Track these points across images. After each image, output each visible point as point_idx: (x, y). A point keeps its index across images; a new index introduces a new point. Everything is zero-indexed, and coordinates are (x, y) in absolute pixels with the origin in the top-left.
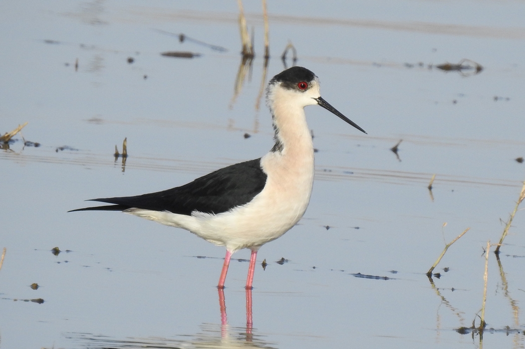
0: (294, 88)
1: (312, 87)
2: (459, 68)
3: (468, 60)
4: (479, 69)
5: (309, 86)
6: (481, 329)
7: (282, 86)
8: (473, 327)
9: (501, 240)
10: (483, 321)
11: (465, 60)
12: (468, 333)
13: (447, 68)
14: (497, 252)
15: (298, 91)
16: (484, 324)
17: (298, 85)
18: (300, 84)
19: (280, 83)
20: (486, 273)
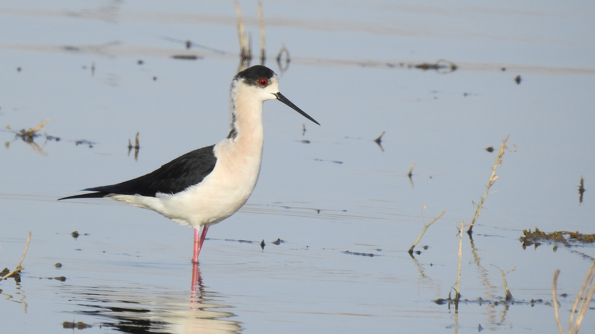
0: (255, 85)
1: (271, 83)
2: (436, 67)
3: (444, 61)
4: (454, 68)
5: (269, 83)
6: (457, 301)
7: (244, 82)
8: (450, 299)
9: (474, 220)
10: (458, 293)
11: (441, 60)
12: (445, 303)
13: (425, 67)
14: (470, 232)
15: (258, 87)
16: (459, 296)
17: (259, 82)
18: (261, 81)
19: (243, 79)
20: (460, 250)
